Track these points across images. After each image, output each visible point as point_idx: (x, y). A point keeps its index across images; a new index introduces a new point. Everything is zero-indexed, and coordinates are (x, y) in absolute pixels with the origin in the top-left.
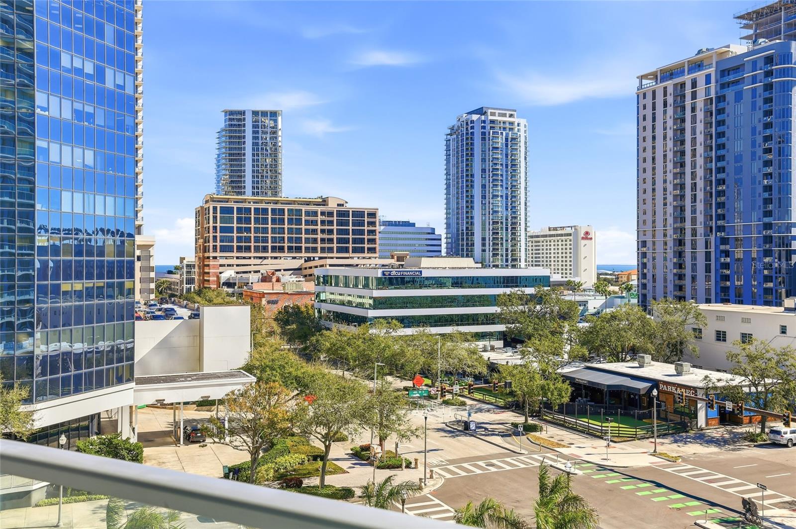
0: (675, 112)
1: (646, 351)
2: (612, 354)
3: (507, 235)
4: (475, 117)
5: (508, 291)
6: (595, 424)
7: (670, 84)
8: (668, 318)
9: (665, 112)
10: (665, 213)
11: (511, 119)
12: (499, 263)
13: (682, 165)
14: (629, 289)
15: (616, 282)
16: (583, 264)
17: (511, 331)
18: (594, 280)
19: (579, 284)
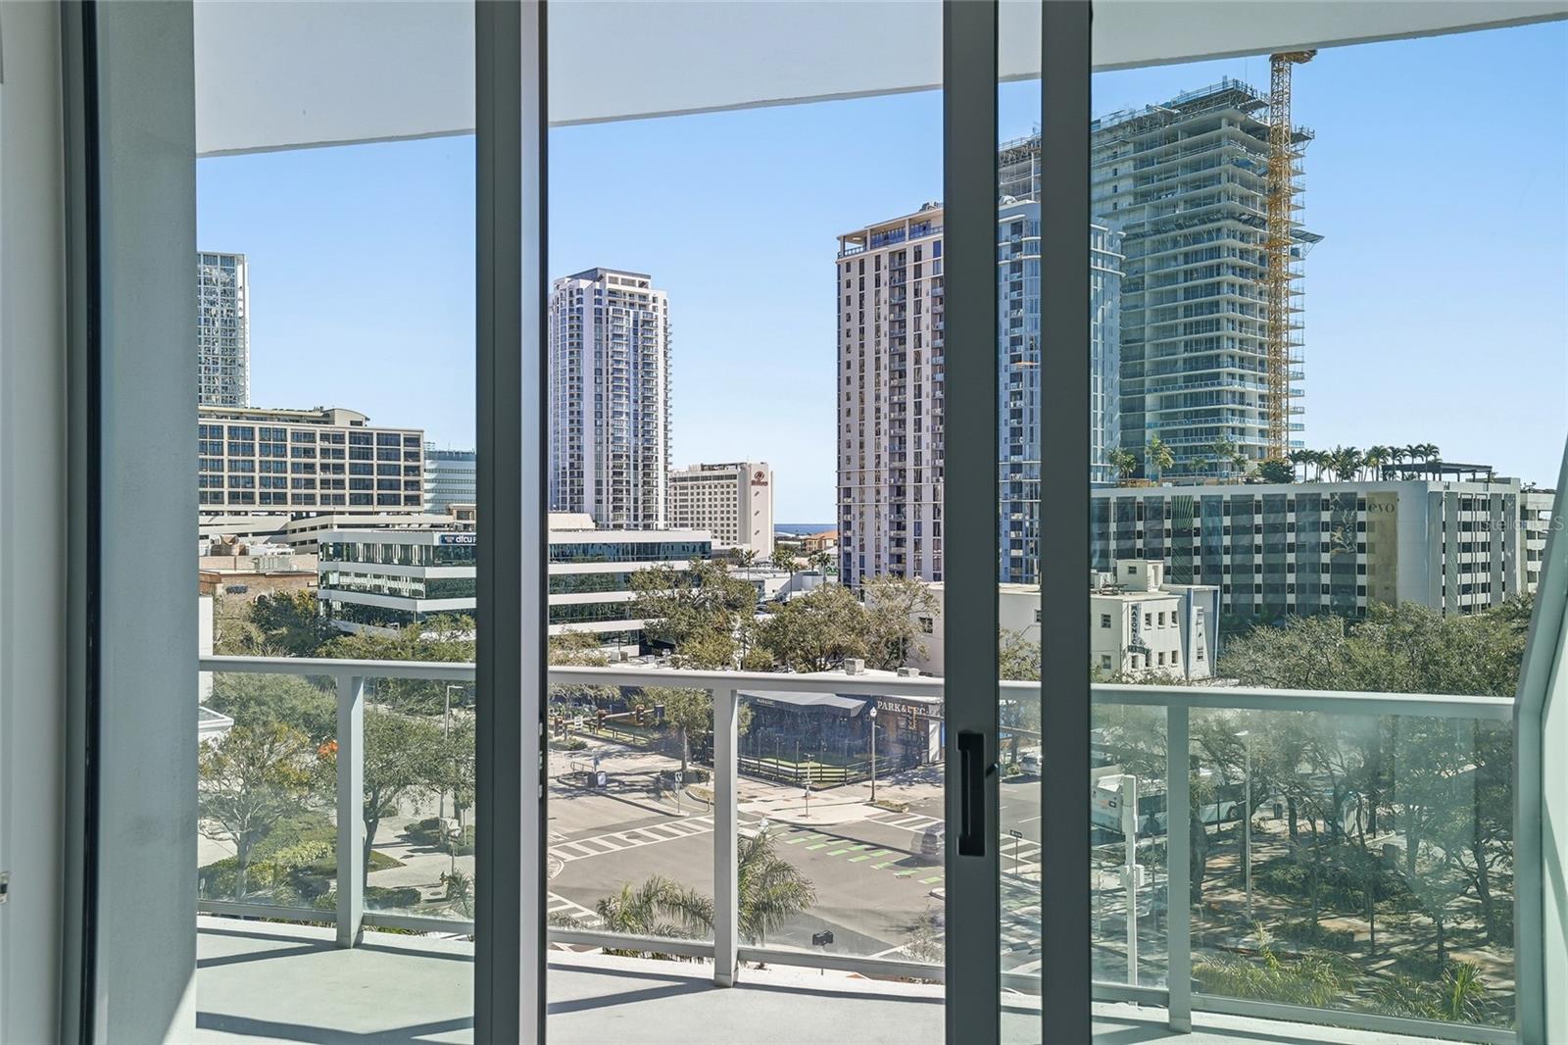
0: (891, 296)
1: (856, 654)
2: (806, 660)
3: (636, 477)
4: (584, 284)
5: (647, 566)
6: (786, 766)
7: (884, 251)
8: (886, 603)
9: (877, 293)
10: (878, 445)
11: (643, 291)
12: (624, 521)
13: (902, 374)
14: (824, 560)
15: (802, 551)
16: (755, 523)
17: (652, 629)
18: (770, 549)
19: (750, 555)
